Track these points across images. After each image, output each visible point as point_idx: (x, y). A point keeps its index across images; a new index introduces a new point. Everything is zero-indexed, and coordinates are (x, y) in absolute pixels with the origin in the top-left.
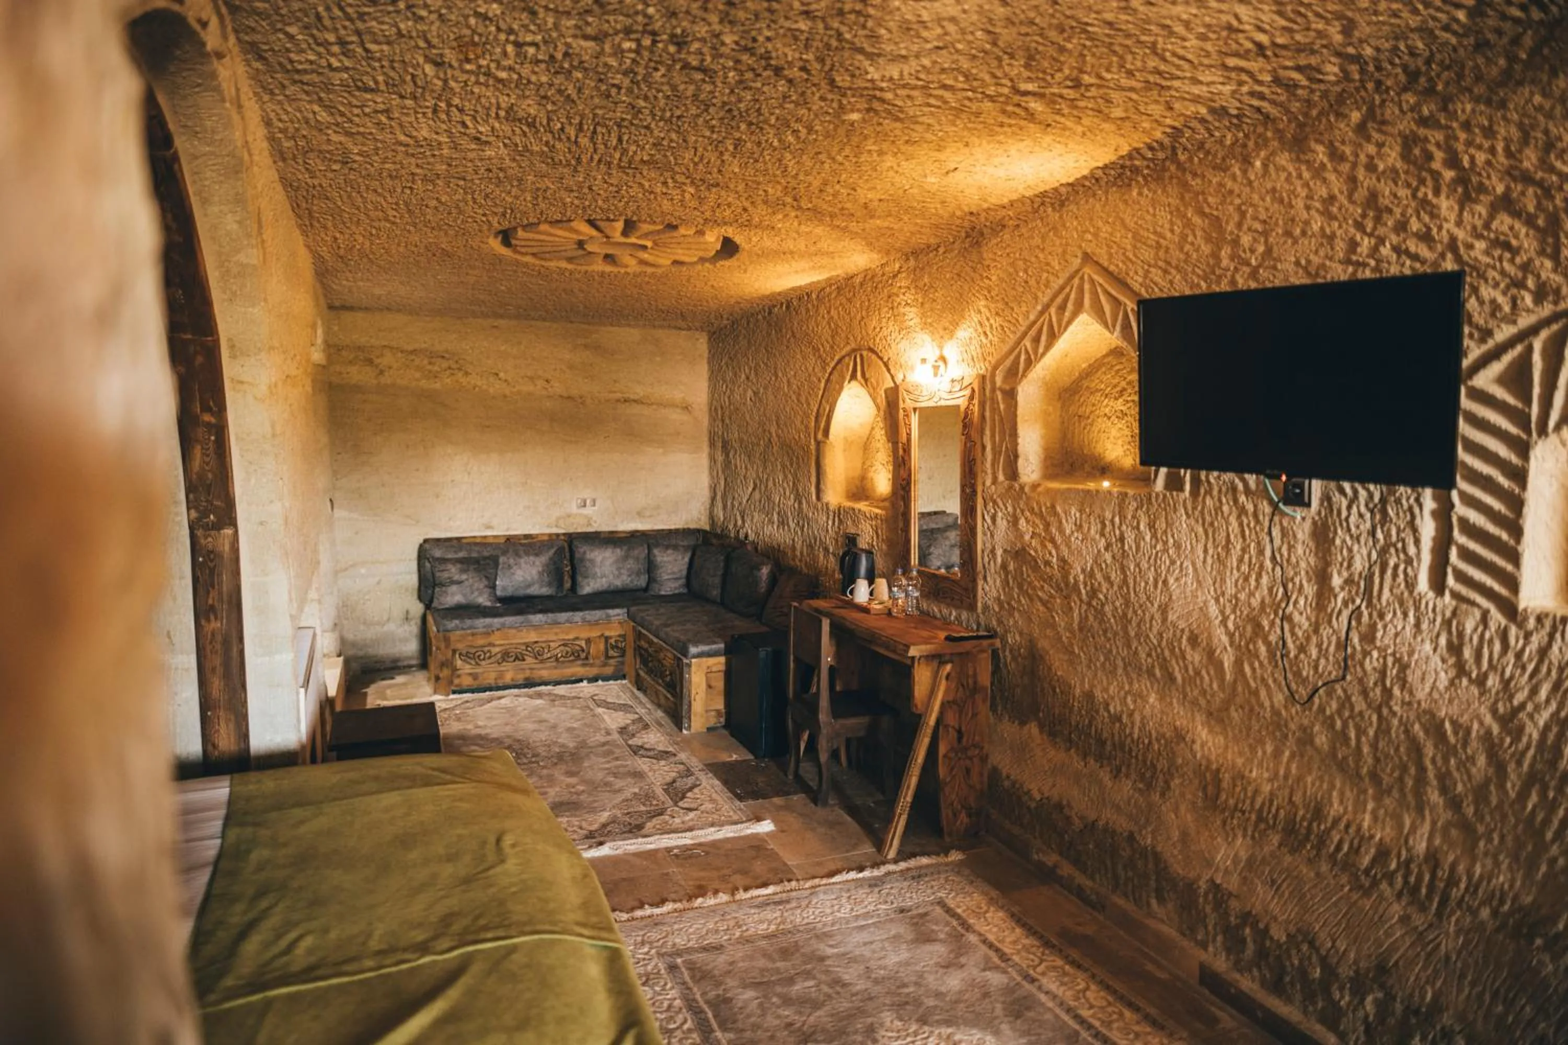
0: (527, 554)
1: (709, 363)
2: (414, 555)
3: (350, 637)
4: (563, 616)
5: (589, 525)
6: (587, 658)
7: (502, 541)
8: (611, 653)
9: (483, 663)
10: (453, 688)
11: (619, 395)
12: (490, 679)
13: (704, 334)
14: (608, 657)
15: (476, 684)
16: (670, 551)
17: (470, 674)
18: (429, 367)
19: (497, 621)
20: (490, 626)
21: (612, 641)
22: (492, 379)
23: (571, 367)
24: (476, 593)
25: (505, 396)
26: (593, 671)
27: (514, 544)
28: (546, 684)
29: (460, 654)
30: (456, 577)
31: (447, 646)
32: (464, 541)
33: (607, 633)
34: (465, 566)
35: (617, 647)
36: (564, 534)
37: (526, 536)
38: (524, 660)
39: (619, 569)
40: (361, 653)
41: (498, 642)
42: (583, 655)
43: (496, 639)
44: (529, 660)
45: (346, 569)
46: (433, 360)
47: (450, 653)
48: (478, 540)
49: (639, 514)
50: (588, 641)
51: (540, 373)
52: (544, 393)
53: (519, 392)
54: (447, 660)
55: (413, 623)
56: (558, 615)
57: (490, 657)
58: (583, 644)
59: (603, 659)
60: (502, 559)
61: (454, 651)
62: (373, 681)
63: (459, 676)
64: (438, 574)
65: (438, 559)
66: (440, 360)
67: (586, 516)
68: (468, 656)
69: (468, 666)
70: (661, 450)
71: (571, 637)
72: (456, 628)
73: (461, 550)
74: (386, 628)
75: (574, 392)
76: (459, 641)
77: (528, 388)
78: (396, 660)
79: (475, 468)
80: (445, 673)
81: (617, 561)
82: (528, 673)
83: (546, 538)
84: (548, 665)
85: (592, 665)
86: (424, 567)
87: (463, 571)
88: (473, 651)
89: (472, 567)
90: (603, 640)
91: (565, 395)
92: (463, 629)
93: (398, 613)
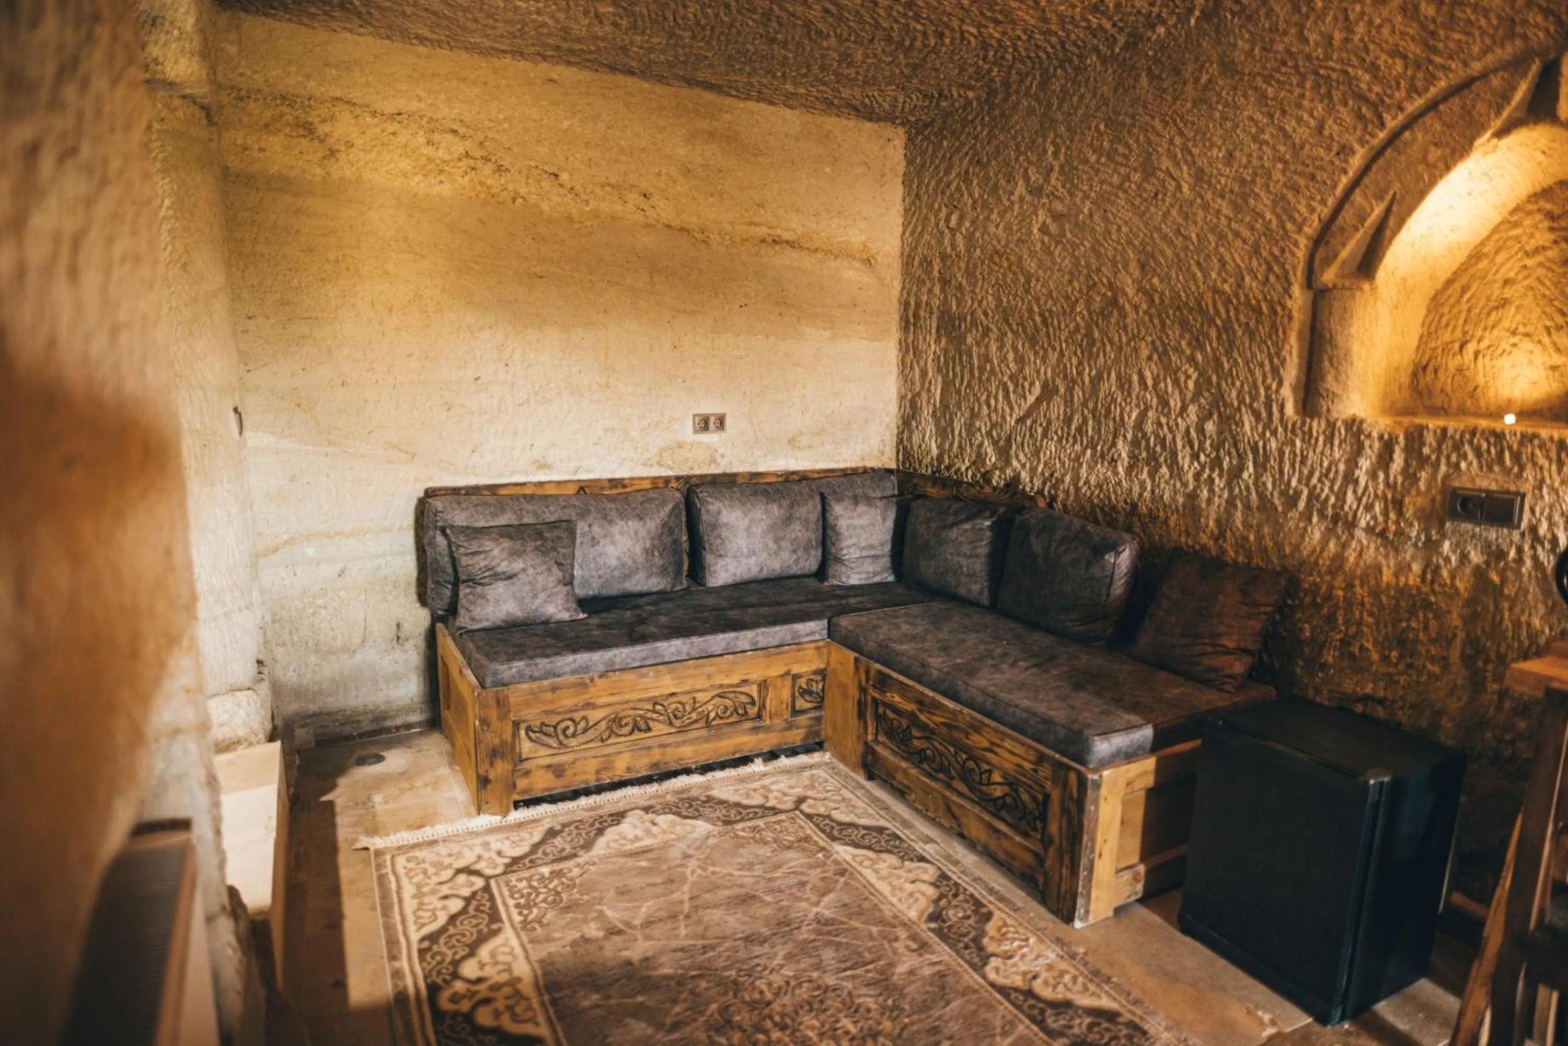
0: (622, 515)
1: (907, 182)
2: (408, 519)
3: (289, 677)
4: (718, 642)
5: (713, 461)
6: (759, 716)
7: (571, 490)
8: (801, 704)
9: (573, 742)
10: (517, 797)
11: (763, 231)
12: (587, 774)
13: (901, 131)
14: (796, 712)
15: (559, 786)
16: (861, 508)
17: (549, 767)
18: (428, 150)
19: (598, 658)
20: (585, 669)
21: (802, 682)
22: (546, 184)
23: (687, 172)
24: (542, 596)
25: (570, 218)
26: (769, 741)
27: (597, 497)
28: (687, 771)
29: (529, 729)
30: (503, 567)
31: (503, 717)
32: (503, 492)
33: (796, 670)
34: (517, 545)
35: (810, 693)
36: (678, 478)
37: (614, 483)
38: (649, 729)
39: (777, 541)
40: (313, 708)
41: (601, 701)
42: (753, 711)
43: (601, 693)
44: (659, 728)
45: (276, 550)
46: (436, 137)
47: (509, 728)
48: (528, 491)
49: (792, 442)
50: (763, 685)
51: (633, 178)
52: (639, 217)
53: (596, 214)
54: (504, 743)
55: (409, 645)
56: (710, 638)
57: (585, 731)
58: (754, 691)
59: (787, 715)
60: (581, 527)
61: (516, 725)
62: (341, 770)
63: (527, 773)
64: (464, 561)
65: (464, 530)
66: (450, 137)
67: (708, 447)
68: (540, 732)
69: (544, 751)
70: (827, 334)
71: (735, 680)
72: (520, 678)
73: (503, 510)
74: (358, 658)
75: (692, 221)
76: (527, 704)
77: (609, 206)
78: (380, 717)
79: (517, 356)
80: (501, 768)
81: (772, 528)
82: (656, 755)
83: (647, 485)
84: (694, 734)
85: (767, 729)
86: (432, 544)
87: (515, 554)
88: (554, 720)
89: (530, 546)
90: (788, 682)
91: (676, 223)
92: (533, 679)
93: (381, 629)
